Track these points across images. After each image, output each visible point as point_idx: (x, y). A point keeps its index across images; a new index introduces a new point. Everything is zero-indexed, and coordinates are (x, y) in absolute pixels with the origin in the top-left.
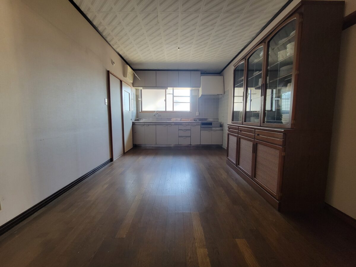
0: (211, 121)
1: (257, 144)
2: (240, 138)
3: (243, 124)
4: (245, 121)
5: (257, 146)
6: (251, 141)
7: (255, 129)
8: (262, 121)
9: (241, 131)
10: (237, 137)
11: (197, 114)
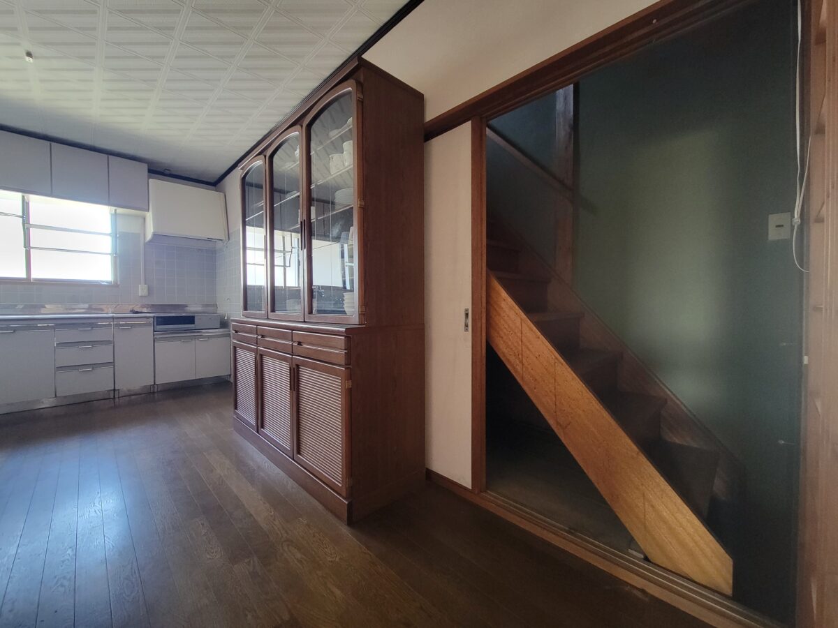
0: (194, 313)
1: (298, 366)
2: (261, 356)
3: (268, 319)
4: (273, 311)
5: (298, 373)
6: (285, 359)
7: (293, 329)
8: (306, 309)
9: (263, 336)
10: (256, 351)
11: (142, 290)
